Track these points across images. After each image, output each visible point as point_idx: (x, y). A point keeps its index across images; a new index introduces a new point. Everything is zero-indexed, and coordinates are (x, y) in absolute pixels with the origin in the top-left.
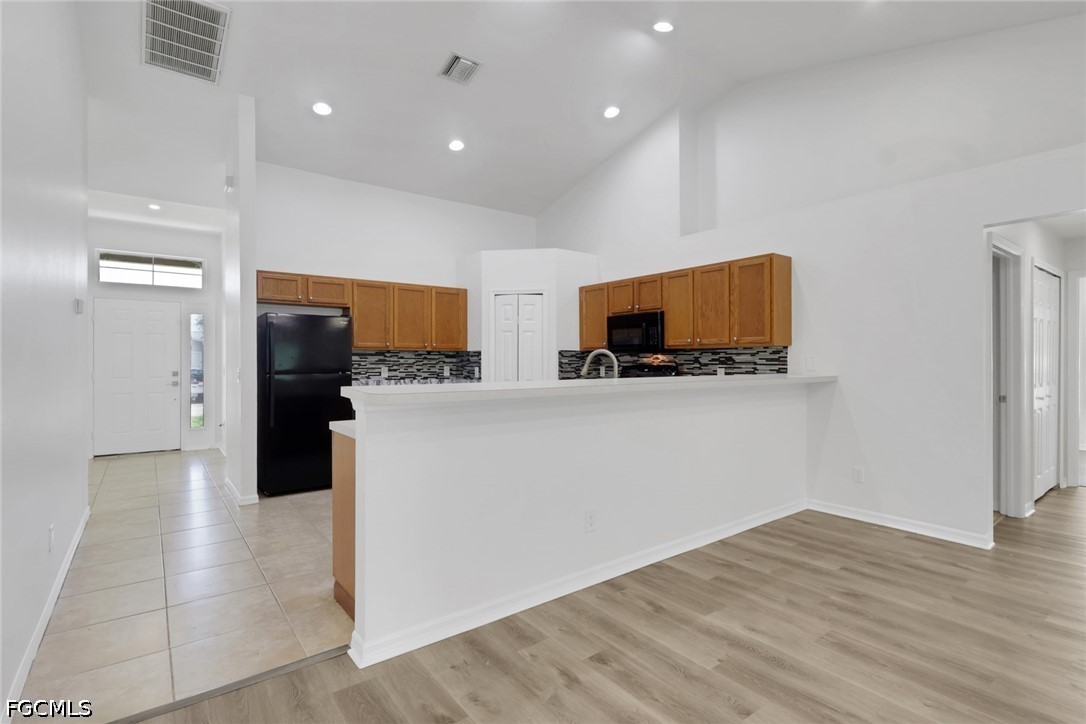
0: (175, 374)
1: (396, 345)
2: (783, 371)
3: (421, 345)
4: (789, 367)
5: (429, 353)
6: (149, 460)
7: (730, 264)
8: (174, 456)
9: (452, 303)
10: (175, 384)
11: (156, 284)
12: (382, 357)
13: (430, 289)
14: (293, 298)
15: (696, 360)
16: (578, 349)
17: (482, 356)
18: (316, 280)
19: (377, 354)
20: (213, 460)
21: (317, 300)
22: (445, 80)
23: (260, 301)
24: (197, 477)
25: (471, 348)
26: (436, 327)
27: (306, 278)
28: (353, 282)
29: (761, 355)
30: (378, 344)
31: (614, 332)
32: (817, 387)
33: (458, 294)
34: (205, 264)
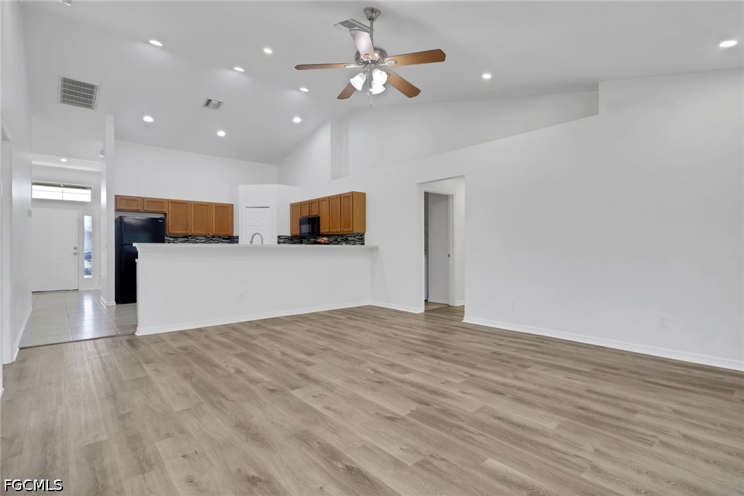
0: (75, 248)
1: (193, 232)
2: (363, 244)
3: (206, 232)
4: (365, 242)
5: (213, 237)
6: (61, 294)
7: (340, 195)
8: (76, 293)
9: (225, 212)
10: (75, 254)
11: (64, 199)
12: (186, 239)
13: (211, 204)
14: (135, 208)
15: (336, 240)
16: (289, 235)
17: (239, 239)
18: (148, 200)
19: (184, 237)
20: (96, 294)
21: (149, 209)
22: (206, 109)
23: (117, 210)
24: (88, 304)
25: (235, 235)
26: (215, 224)
27: (143, 199)
28: (168, 200)
29: (357, 237)
30: (183, 232)
31: (302, 226)
32: (374, 250)
33: (228, 207)
34: (93, 188)
